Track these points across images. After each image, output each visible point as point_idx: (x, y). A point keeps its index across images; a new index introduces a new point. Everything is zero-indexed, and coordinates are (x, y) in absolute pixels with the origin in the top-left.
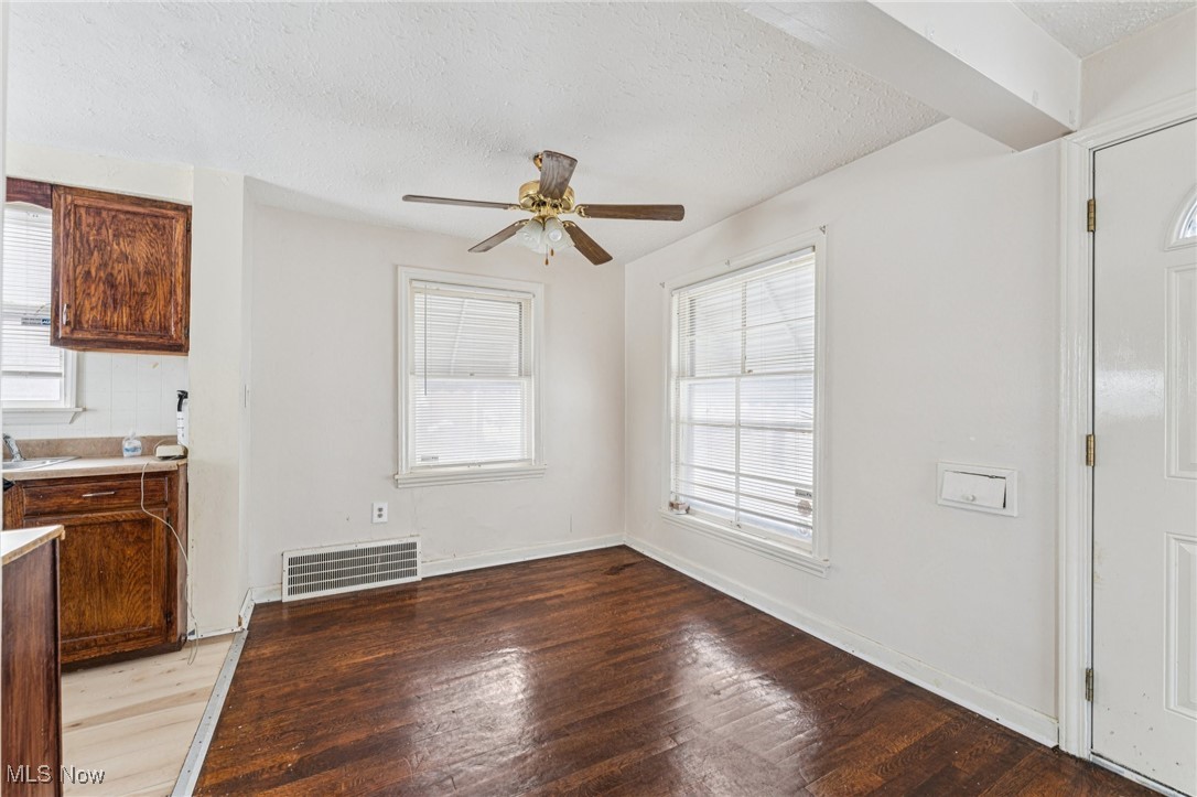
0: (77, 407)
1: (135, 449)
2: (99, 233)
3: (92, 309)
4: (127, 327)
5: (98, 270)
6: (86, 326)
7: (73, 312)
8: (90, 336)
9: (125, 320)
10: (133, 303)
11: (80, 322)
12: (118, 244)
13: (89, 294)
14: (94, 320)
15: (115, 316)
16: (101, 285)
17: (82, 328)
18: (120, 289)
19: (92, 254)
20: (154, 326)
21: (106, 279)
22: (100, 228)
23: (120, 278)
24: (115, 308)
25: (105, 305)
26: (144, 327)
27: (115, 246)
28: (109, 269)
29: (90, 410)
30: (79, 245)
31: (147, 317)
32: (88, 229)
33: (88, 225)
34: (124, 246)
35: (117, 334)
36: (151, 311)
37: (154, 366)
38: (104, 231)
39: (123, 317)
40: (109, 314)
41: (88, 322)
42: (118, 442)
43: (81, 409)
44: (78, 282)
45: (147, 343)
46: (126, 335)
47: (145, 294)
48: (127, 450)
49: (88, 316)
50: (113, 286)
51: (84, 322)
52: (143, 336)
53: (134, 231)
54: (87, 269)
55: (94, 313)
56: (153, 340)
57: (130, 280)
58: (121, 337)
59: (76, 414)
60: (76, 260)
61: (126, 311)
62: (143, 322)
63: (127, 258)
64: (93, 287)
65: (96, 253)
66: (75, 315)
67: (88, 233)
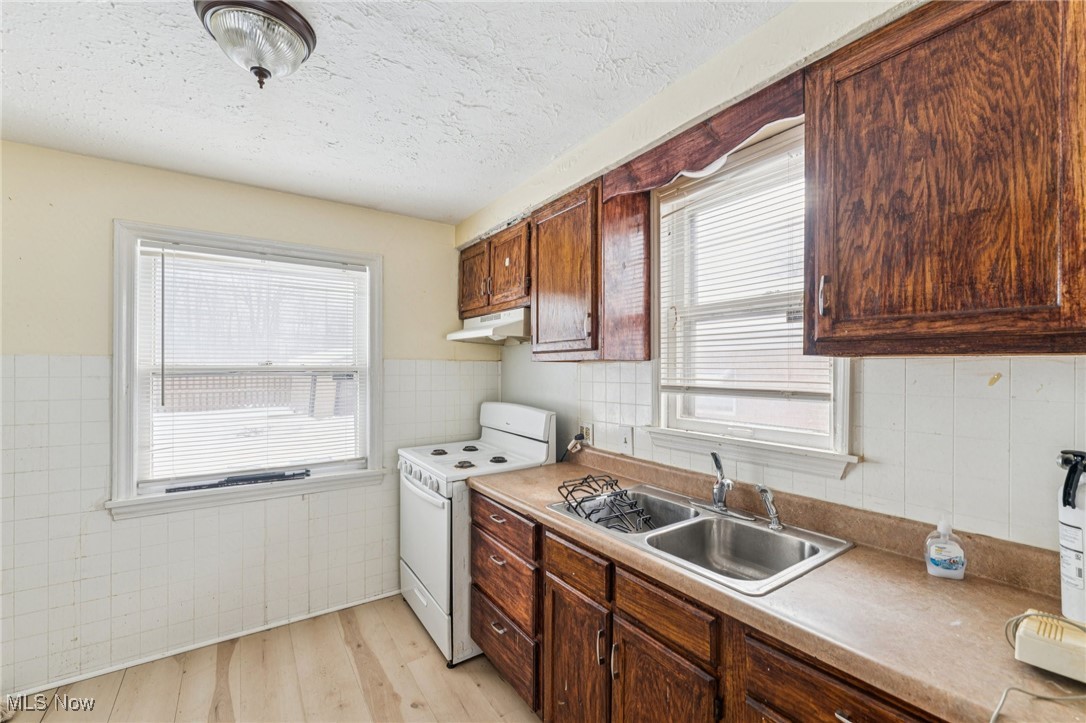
0: (851, 453)
1: (951, 564)
2: (876, 115)
3: (865, 276)
4: (934, 301)
5: (875, 192)
6: (855, 312)
7: (834, 288)
8: (861, 332)
9: (929, 285)
10: (948, 243)
11: (846, 307)
12: (914, 121)
13: (860, 247)
14: (870, 299)
15: (910, 281)
16: (881, 220)
17: (849, 320)
18: (919, 219)
19: (863, 164)
20: (1001, 289)
21: (891, 204)
22: (879, 103)
23: (918, 194)
24: (909, 264)
25: (888, 261)
26: (974, 296)
27: (909, 128)
28: (896, 185)
29: (872, 462)
30: (843, 155)
31: (983, 270)
32: (857, 118)
33: (859, 110)
34: (928, 117)
35: (912, 320)
36: (993, 252)
37: (993, 382)
38: (886, 106)
39: (928, 280)
40: (897, 280)
41: (858, 303)
42: (919, 533)
43: (857, 456)
44: (843, 230)
45: (983, 334)
46: (933, 320)
47: (977, 213)
48: (936, 563)
49: (858, 292)
50: (902, 217)
51: (851, 304)
52: (971, 318)
53: (950, 71)
54: (856, 199)
55: (869, 283)
56: (1000, 326)
57: (941, 192)
58: (921, 328)
59: (849, 467)
60: (840, 187)
61: (931, 264)
62: (972, 284)
63: (933, 142)
64: (867, 231)
65: (871, 160)
66: (838, 294)
67: (858, 125)
